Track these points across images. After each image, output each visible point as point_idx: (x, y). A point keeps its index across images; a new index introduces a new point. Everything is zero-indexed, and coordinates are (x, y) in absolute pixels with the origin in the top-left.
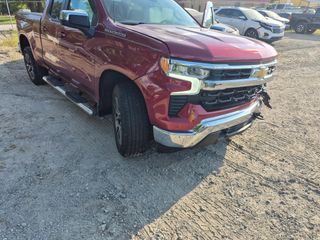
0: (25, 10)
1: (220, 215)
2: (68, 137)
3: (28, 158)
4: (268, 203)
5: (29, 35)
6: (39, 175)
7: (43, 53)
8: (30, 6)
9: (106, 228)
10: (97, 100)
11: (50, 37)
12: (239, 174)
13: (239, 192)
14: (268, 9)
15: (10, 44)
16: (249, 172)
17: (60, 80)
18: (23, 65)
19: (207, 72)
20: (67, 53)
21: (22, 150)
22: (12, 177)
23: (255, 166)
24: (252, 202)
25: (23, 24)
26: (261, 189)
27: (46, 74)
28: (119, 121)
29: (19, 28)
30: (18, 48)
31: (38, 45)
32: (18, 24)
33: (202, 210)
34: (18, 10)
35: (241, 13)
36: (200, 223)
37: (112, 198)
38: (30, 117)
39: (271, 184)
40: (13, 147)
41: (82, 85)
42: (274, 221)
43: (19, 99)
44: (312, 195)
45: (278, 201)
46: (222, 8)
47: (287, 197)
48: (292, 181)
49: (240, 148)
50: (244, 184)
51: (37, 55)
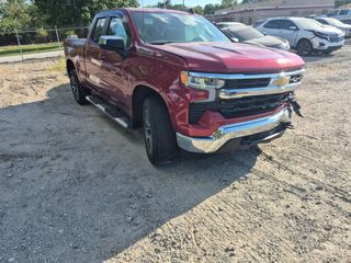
0: (73, 37)
1: (237, 214)
2: (105, 149)
3: (70, 165)
4: (288, 206)
5: (75, 59)
6: (79, 178)
7: (86, 74)
8: (77, 32)
9: (132, 220)
10: (131, 113)
11: (94, 61)
12: (263, 181)
13: (260, 197)
14: (329, 16)
15: (58, 69)
16: (275, 179)
17: (101, 99)
18: (70, 88)
19: (223, 82)
20: (109, 75)
21: (66, 159)
22: (58, 179)
23: (282, 175)
24: (272, 205)
25: (70, 49)
26: (283, 194)
27: (89, 94)
28: (149, 132)
29: (67, 54)
30: (66, 72)
31: (82, 68)
32: (66, 51)
33: (220, 210)
34: (66, 36)
35: (292, 24)
36: (217, 220)
37: (139, 197)
38: (74, 132)
39: (295, 191)
40: (59, 156)
41: (120, 102)
42: (291, 221)
43: (65, 118)
44: (338, 201)
45: (299, 205)
46: (270, 19)
47: (309, 202)
48: (319, 189)
49: (270, 158)
50: (267, 190)
51: (81, 77)
